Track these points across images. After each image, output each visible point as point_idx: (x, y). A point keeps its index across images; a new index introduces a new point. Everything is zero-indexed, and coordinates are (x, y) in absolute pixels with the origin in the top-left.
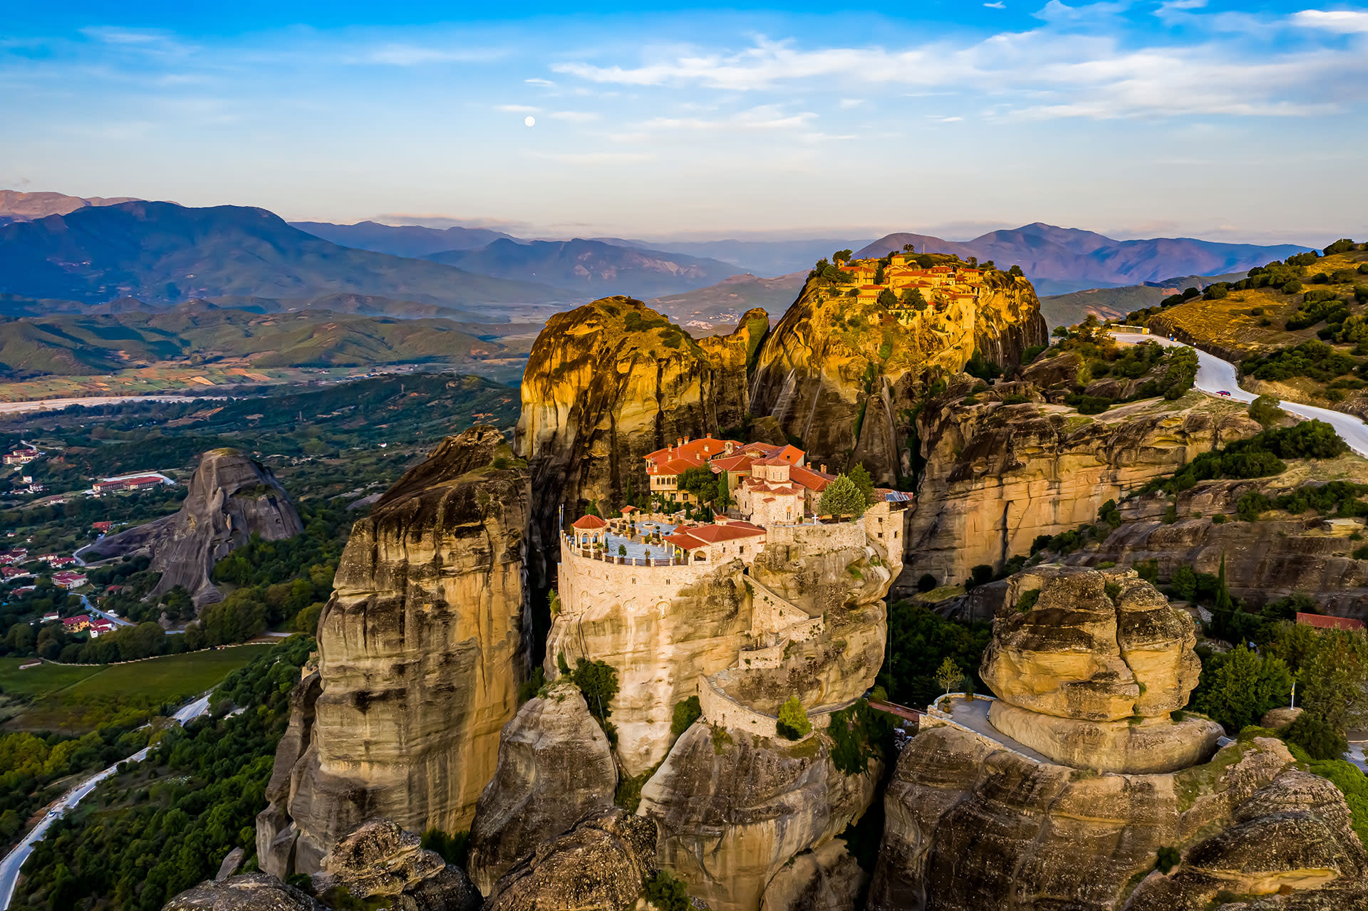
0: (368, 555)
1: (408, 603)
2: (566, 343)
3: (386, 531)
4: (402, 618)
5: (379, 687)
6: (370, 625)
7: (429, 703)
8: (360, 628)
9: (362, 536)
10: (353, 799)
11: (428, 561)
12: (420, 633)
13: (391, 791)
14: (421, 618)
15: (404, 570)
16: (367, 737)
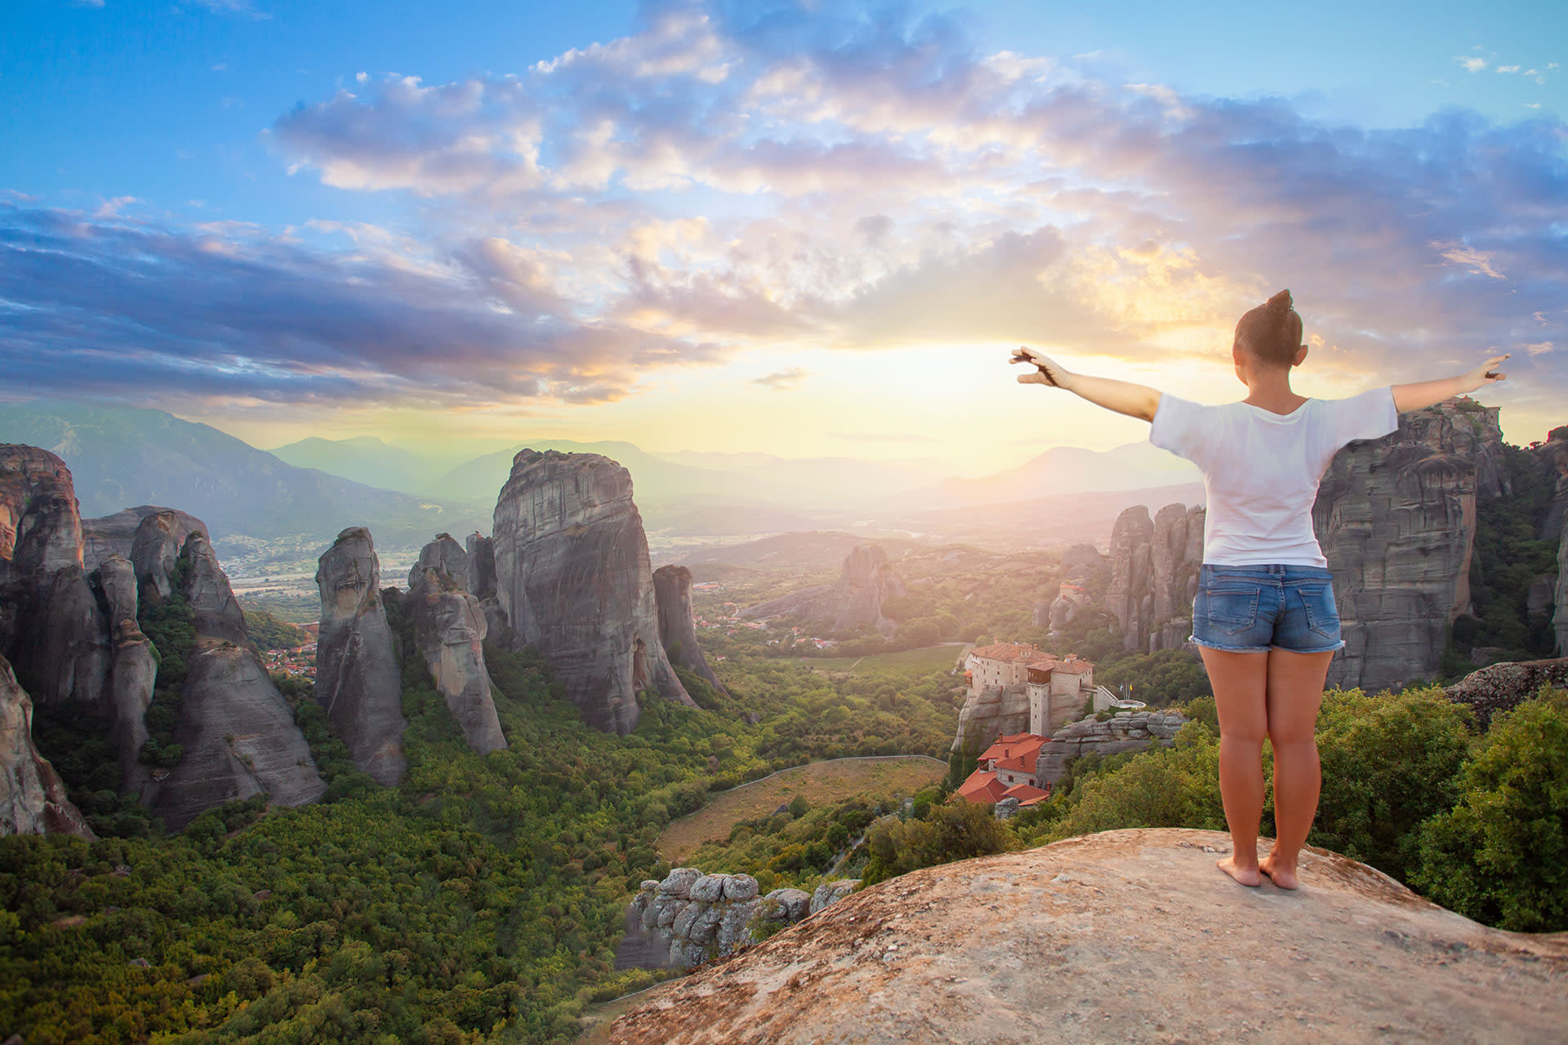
3: (1430, 474)
4: (1446, 512)
5: (1433, 545)
6: (1429, 516)
7: (1456, 552)
8: (1422, 518)
11: (1454, 486)
12: (1454, 518)
13: (1438, 594)
14: (1454, 511)
15: (1442, 493)
16: (1426, 568)
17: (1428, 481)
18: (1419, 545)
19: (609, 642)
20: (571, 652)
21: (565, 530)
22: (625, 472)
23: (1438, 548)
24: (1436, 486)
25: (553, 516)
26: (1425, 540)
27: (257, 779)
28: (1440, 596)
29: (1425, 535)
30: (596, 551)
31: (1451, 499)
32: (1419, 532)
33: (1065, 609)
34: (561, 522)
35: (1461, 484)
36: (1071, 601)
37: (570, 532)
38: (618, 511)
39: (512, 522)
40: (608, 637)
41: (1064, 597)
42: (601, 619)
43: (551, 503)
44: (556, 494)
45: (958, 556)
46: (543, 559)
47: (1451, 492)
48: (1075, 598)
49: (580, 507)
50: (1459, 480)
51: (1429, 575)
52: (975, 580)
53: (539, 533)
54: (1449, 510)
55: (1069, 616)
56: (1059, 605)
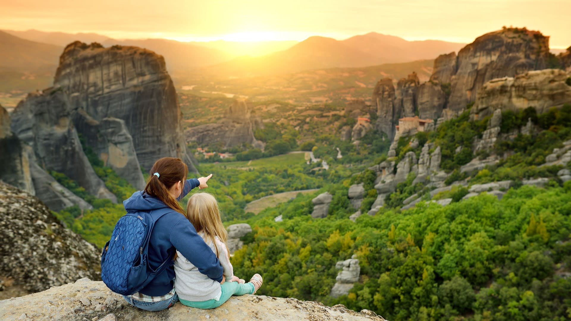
19: (167, 145)
20: (144, 151)
21: (127, 88)
22: (162, 58)
25: (118, 80)
27: (69, 200)
30: (153, 99)
33: (360, 130)
34: (124, 84)
36: (364, 126)
37: (133, 89)
38: (161, 79)
39: (83, 84)
40: (166, 142)
41: (361, 124)
42: (162, 134)
43: (116, 74)
44: (119, 69)
45: (276, 108)
46: (115, 104)
48: (366, 125)
49: (135, 76)
52: (299, 120)
53: (106, 91)
55: (363, 134)
56: (358, 128)
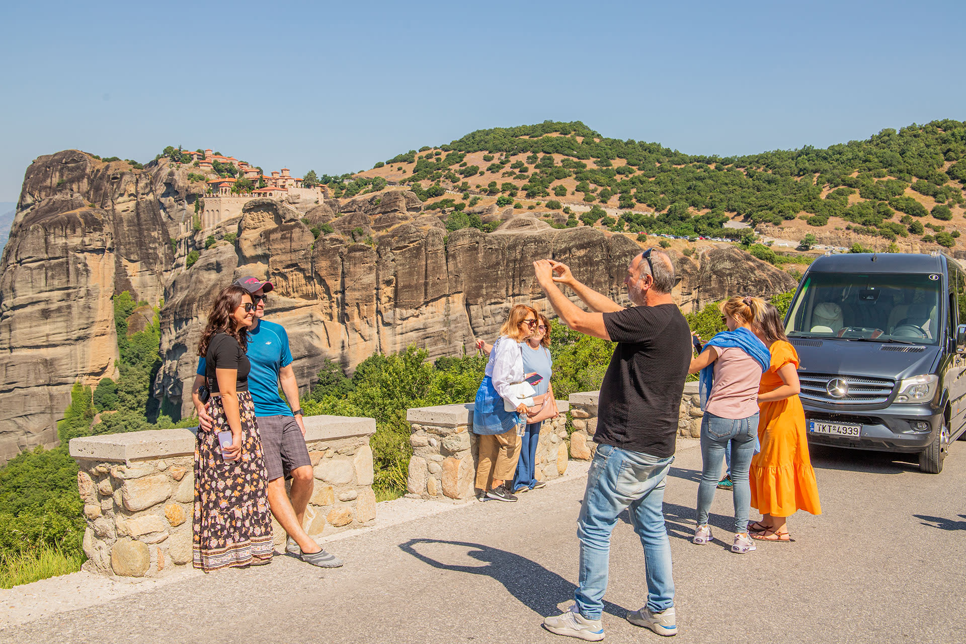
0: (43, 241)
1: (70, 262)
2: (62, 169)
3: (55, 228)
4: (68, 270)
5: (54, 306)
6: (50, 274)
7: (81, 313)
8: (43, 276)
9: (38, 231)
10: (42, 364)
11: (79, 242)
12: (77, 277)
13: (62, 359)
14: (77, 270)
15: (66, 249)
16: (48, 332)
17: (52, 236)
18: (42, 306)
23: (59, 310)
24: (61, 241)
26: (47, 301)
28: (64, 362)
29: (47, 294)
31: (74, 256)
32: (41, 292)
35: (87, 240)
47: (75, 249)
50: (85, 236)
51: (51, 338)
54: (71, 268)
